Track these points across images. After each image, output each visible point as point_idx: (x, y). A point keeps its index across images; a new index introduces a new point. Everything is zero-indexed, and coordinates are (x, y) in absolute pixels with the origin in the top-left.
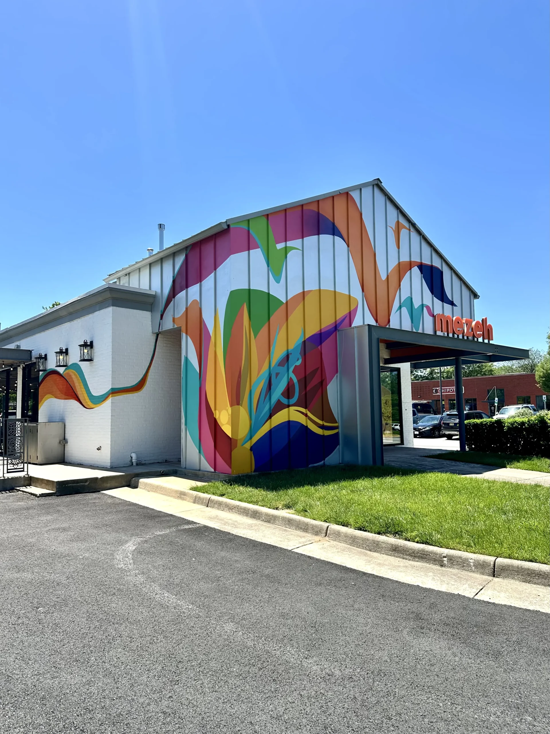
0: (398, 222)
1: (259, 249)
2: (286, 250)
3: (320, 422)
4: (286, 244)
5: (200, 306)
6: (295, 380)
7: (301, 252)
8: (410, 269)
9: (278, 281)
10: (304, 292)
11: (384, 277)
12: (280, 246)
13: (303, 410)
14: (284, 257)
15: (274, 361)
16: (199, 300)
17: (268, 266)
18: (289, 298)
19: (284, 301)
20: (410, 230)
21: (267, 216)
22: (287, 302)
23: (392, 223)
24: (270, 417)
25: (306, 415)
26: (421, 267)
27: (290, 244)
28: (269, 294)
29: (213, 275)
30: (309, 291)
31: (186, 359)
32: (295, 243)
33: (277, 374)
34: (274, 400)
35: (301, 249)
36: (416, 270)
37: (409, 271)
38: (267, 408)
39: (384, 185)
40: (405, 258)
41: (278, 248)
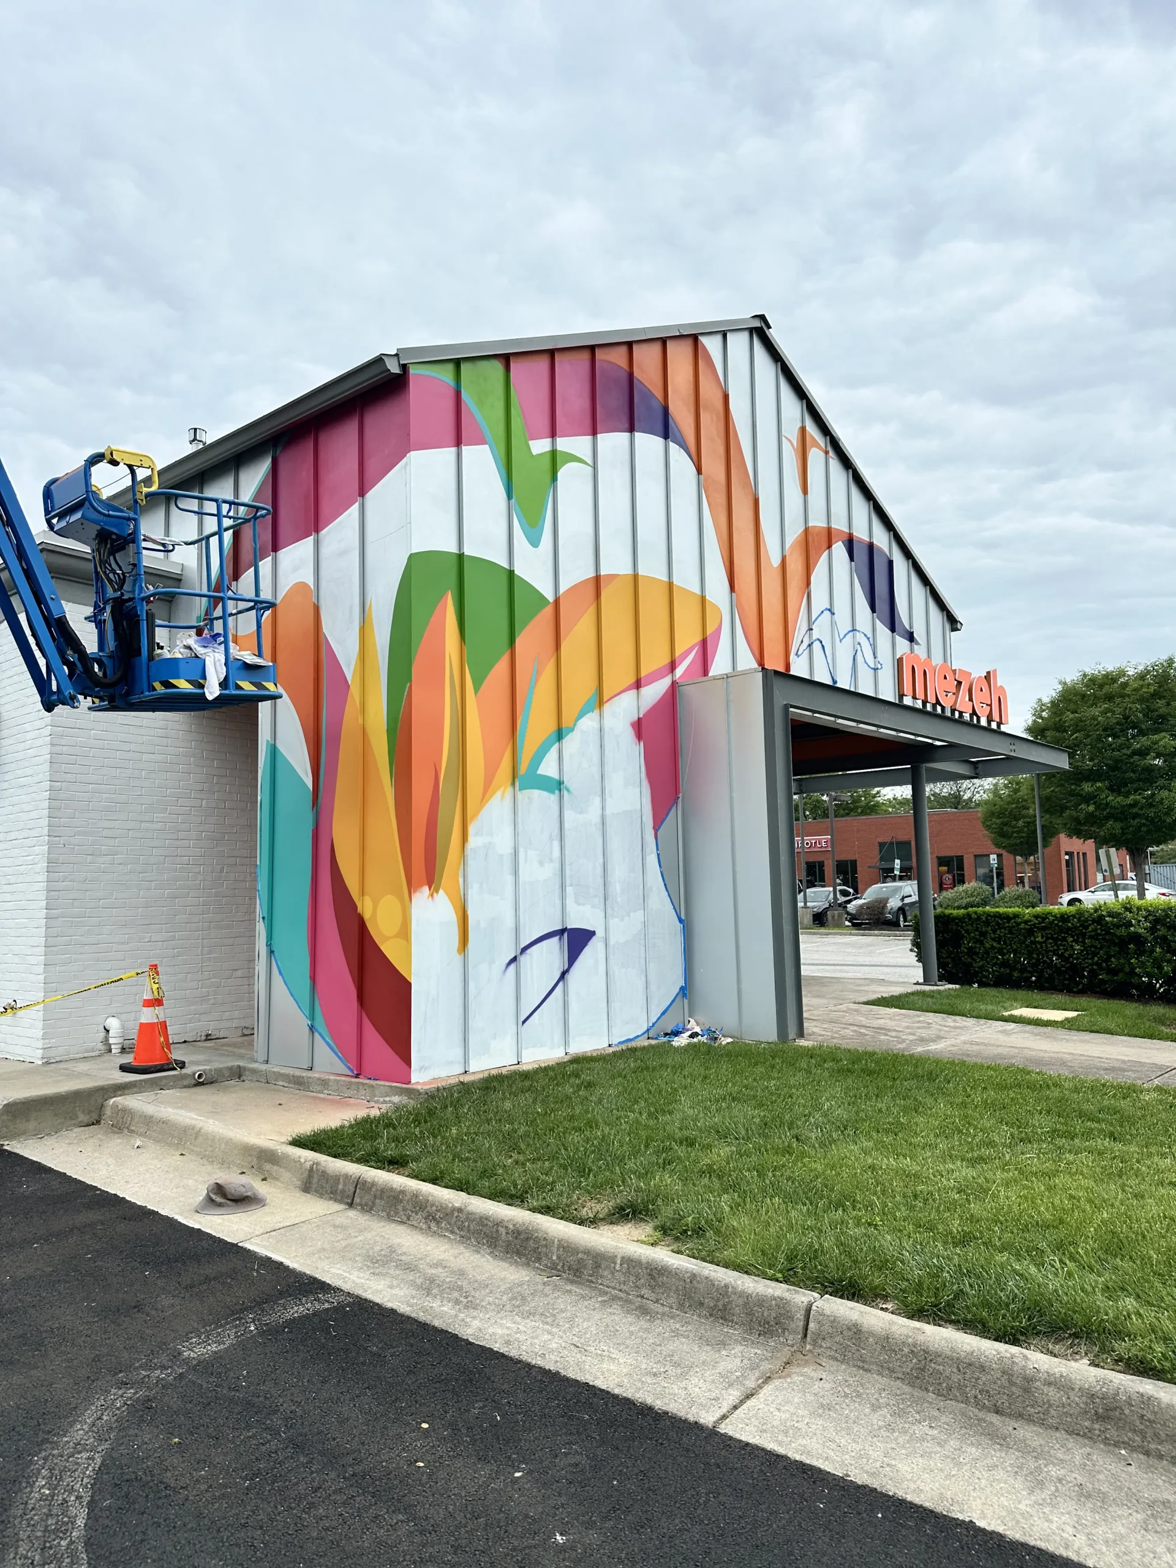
0: (803, 430)
1: (487, 446)
2: (555, 459)
4: (553, 444)
5: (314, 600)
7: (590, 470)
8: (829, 547)
9: (535, 542)
10: (597, 579)
11: (776, 561)
12: (540, 446)
14: (548, 478)
15: (526, 760)
16: (311, 582)
17: (509, 496)
18: (563, 589)
19: (551, 598)
20: (827, 453)
21: (506, 359)
22: (557, 601)
23: (791, 432)
26: (850, 544)
27: (564, 444)
28: (511, 573)
29: (355, 508)
30: (612, 577)
31: (274, 751)
32: (575, 444)
35: (590, 461)
36: (839, 549)
37: (827, 551)
39: (774, 334)
40: (817, 521)
41: (535, 452)
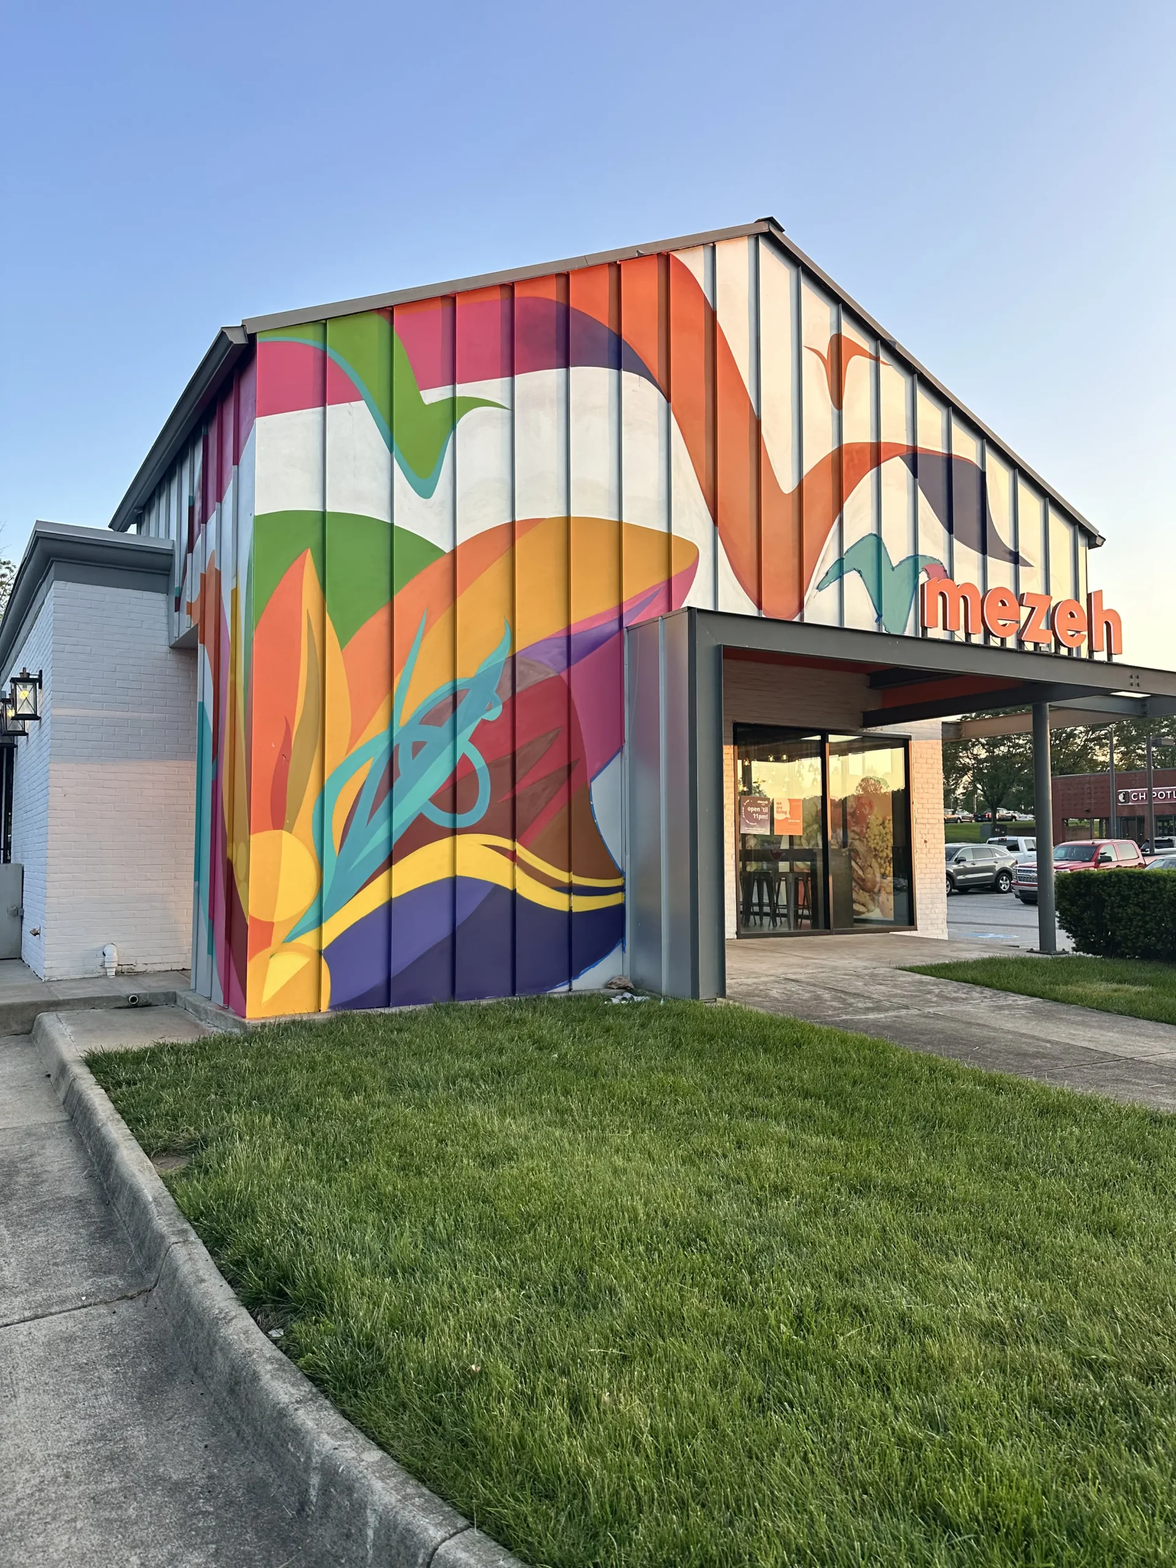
0: (838, 337)
1: (361, 403)
2: (454, 409)
3: (563, 877)
4: (453, 391)
5: (217, 566)
6: (478, 761)
7: (507, 413)
8: (877, 466)
9: (426, 493)
10: (513, 524)
11: (787, 483)
12: (435, 395)
13: (506, 843)
14: (445, 427)
15: (406, 712)
16: (216, 551)
17: (390, 447)
18: (460, 540)
19: (447, 548)
20: (877, 359)
21: (388, 312)
22: (454, 552)
23: (818, 341)
24: (390, 862)
25: (513, 856)
26: (913, 458)
27: (464, 390)
28: (391, 525)
30: (532, 523)
31: (202, 707)
32: (484, 388)
33: (417, 747)
34: (404, 813)
35: (507, 405)
36: (895, 470)
37: (874, 470)
38: (380, 836)
39: (791, 236)
40: (858, 433)
41: (427, 402)
